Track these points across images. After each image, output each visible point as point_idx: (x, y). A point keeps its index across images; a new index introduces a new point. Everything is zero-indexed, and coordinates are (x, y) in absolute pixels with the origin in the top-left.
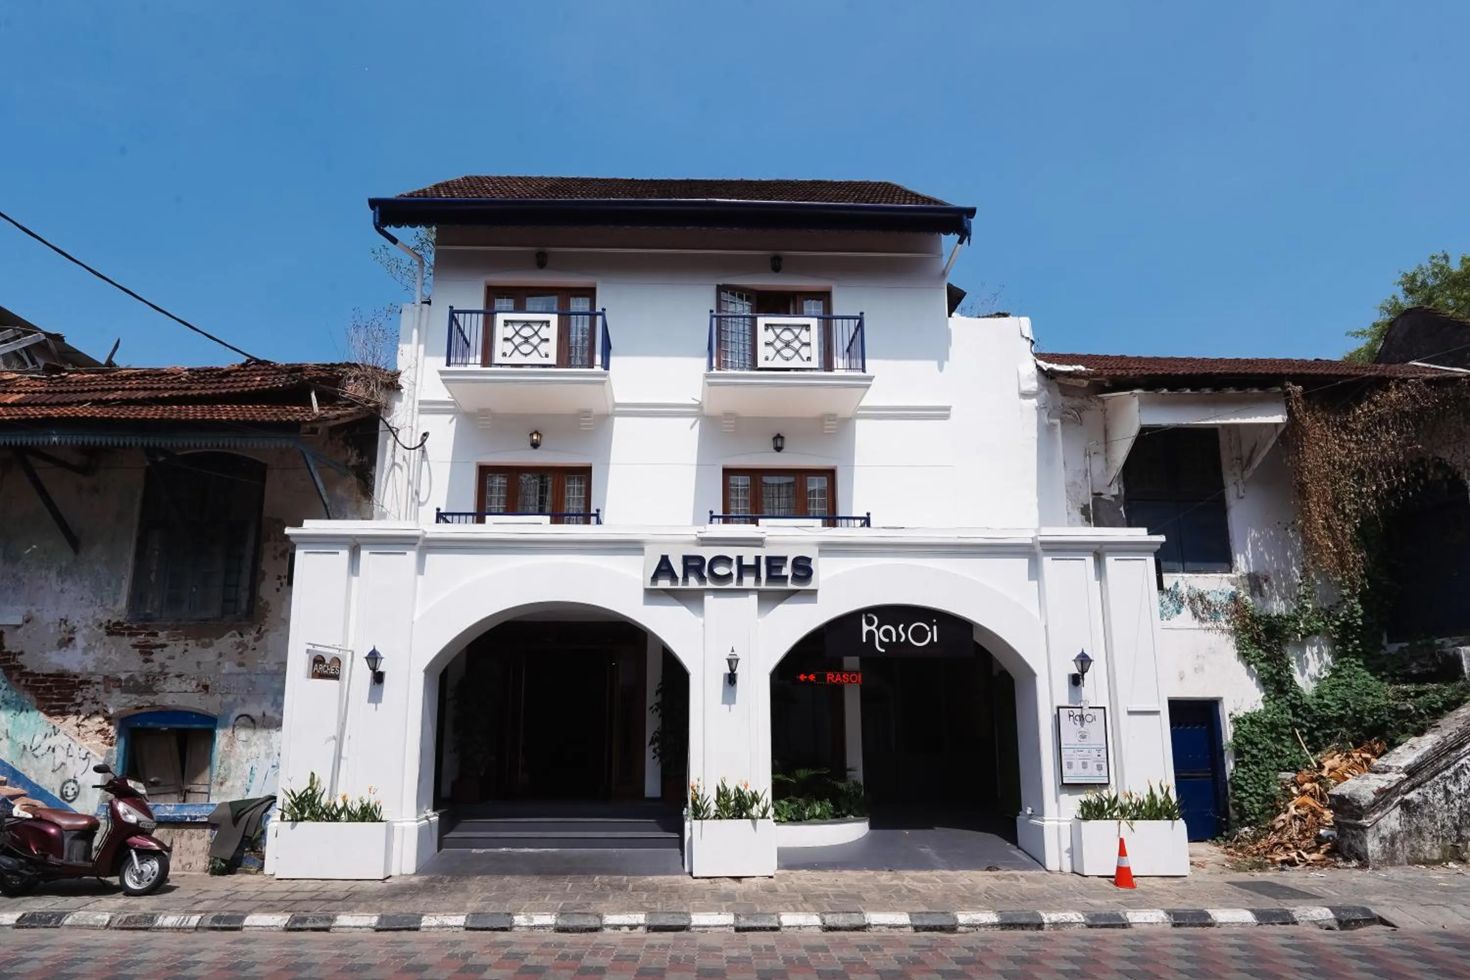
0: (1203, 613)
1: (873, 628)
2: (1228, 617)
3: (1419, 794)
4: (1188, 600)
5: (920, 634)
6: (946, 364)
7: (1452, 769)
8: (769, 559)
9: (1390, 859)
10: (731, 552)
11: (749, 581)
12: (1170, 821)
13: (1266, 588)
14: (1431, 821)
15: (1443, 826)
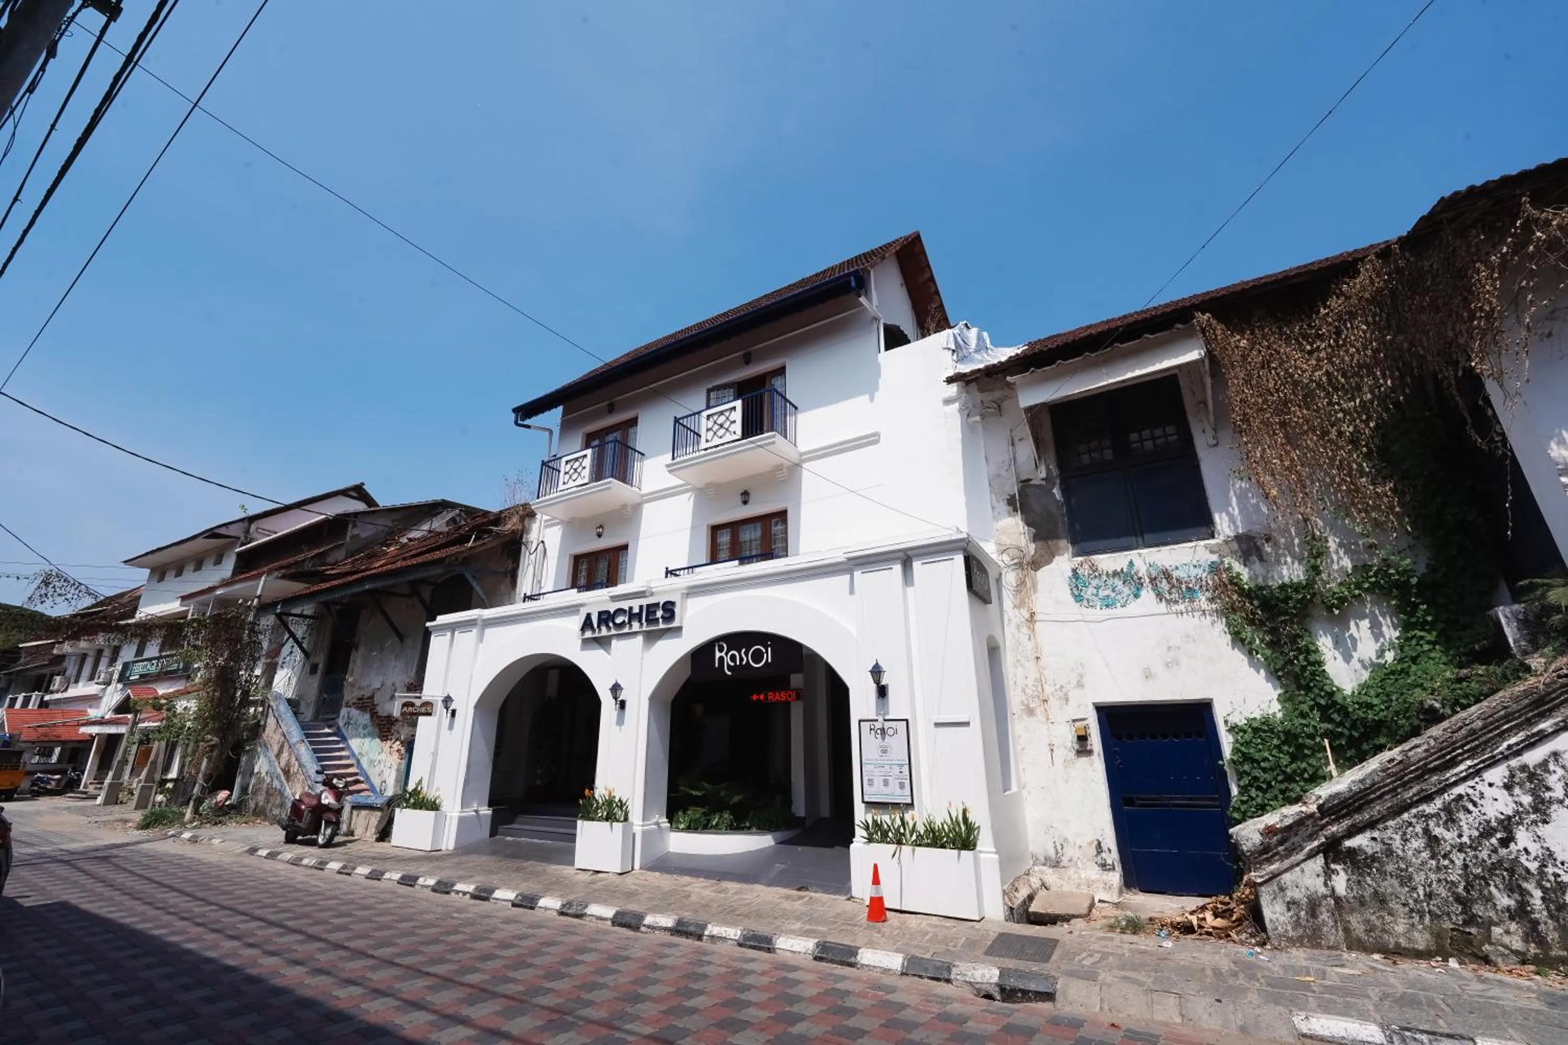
0: (1170, 594)
1: (723, 654)
2: (1208, 594)
3: (1374, 839)
4: (1147, 580)
5: (758, 656)
6: (876, 394)
7: (1438, 803)
8: (648, 606)
9: (1310, 938)
10: (625, 605)
11: (636, 626)
12: (956, 852)
13: (1269, 549)
14: (1402, 884)
15: (1429, 896)
